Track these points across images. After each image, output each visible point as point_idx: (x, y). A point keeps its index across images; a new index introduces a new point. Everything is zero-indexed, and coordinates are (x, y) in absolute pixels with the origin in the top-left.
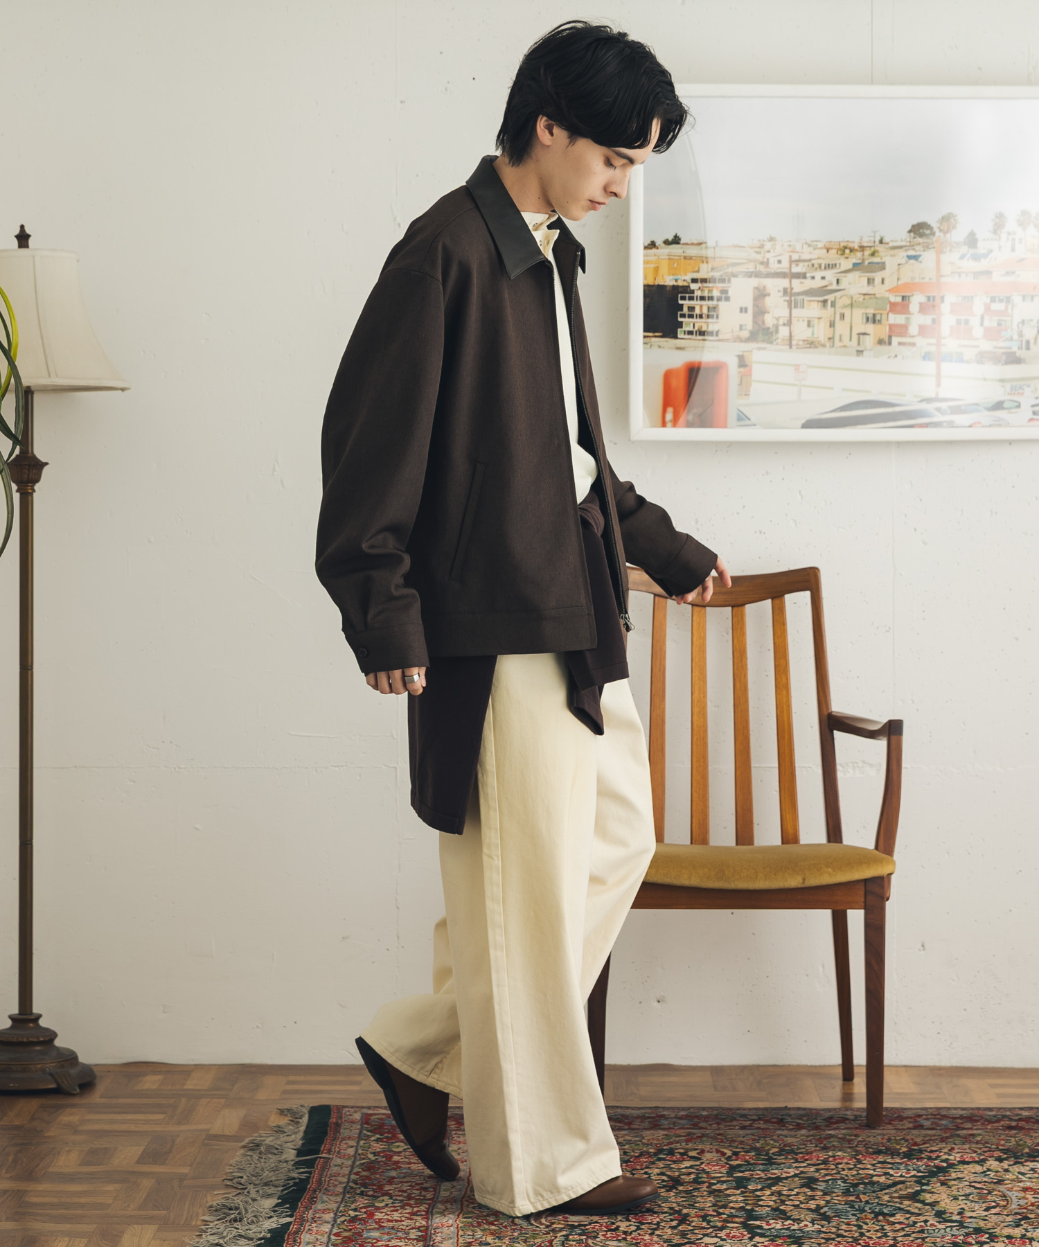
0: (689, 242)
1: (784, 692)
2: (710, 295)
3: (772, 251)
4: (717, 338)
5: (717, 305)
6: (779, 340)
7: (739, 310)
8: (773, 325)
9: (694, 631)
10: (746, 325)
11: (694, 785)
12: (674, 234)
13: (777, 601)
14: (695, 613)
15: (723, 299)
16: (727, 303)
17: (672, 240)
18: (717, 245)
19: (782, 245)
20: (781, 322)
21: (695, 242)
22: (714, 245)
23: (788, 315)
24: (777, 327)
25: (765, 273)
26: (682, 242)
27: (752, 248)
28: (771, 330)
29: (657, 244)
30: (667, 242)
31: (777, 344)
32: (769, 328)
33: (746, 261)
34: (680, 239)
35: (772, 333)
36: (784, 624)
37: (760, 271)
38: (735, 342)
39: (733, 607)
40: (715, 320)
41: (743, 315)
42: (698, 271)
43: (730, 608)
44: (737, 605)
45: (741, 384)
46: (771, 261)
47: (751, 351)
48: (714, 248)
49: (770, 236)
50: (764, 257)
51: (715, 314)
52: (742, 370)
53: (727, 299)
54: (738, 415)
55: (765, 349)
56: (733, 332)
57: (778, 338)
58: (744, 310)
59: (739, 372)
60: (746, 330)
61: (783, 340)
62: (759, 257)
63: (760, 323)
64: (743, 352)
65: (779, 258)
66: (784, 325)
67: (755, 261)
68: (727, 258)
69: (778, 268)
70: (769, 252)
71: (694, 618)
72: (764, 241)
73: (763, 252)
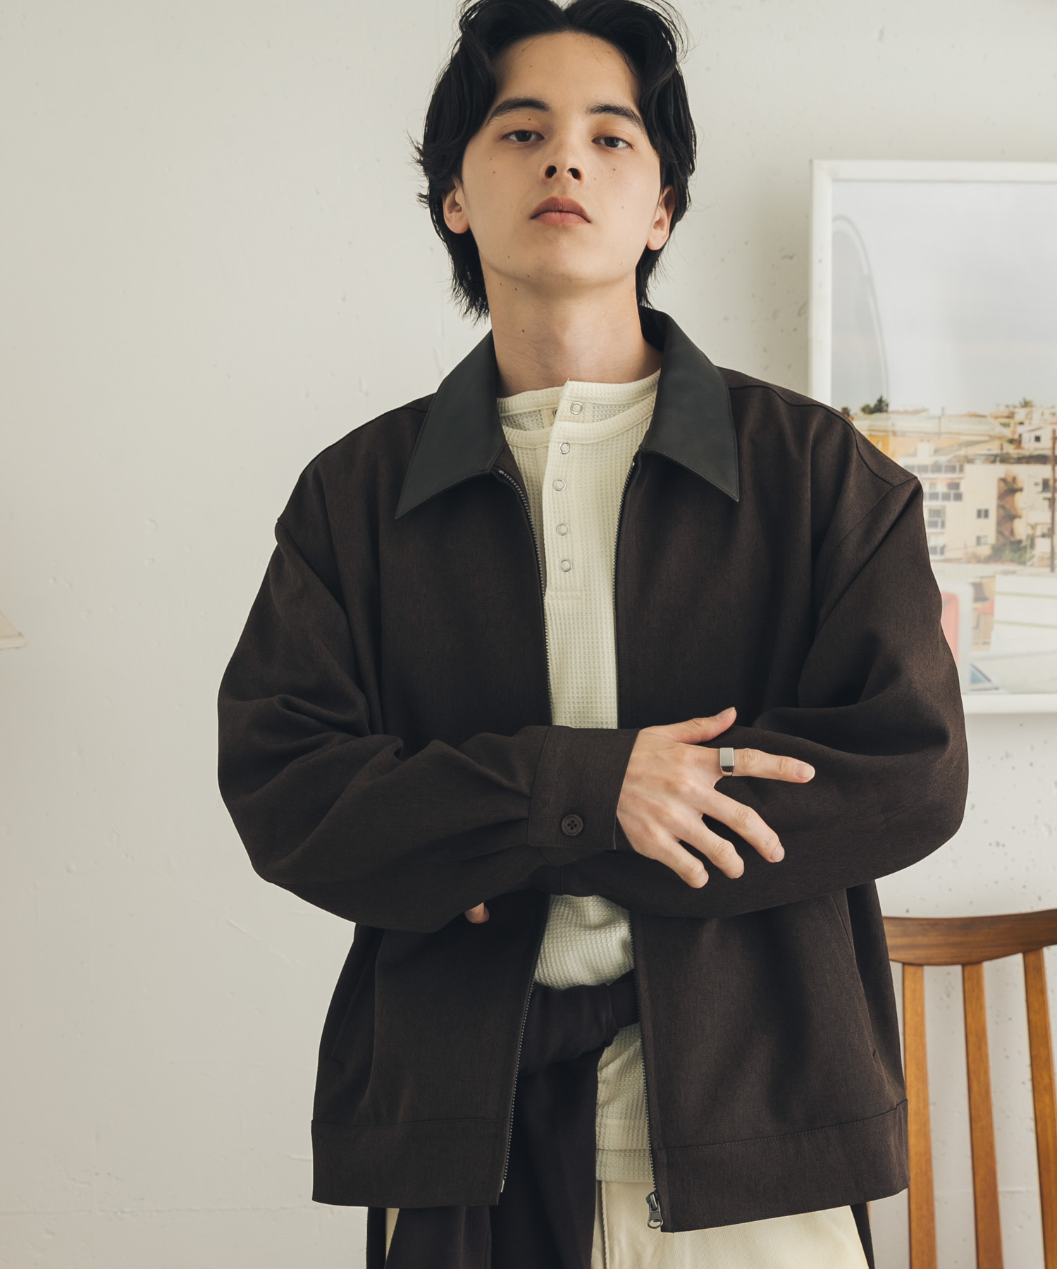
0: (901, 409)
1: (1047, 1100)
2: (932, 491)
3: (1026, 422)
4: (942, 557)
5: (944, 508)
6: (1035, 560)
7: (975, 514)
8: (1028, 536)
9: (907, 1005)
10: (985, 537)
11: (914, 1247)
12: (878, 397)
13: (1031, 957)
14: (908, 976)
15: (952, 496)
16: (957, 504)
17: (876, 405)
18: (943, 414)
19: (1043, 414)
20: (1039, 532)
21: (910, 409)
22: (939, 413)
23: (1048, 520)
24: (1032, 539)
25: (1016, 456)
26: (891, 408)
27: (996, 418)
28: (1024, 544)
29: (852, 413)
30: (868, 410)
31: (1032, 565)
32: (1020, 542)
33: (987, 438)
34: (887, 405)
35: (1025, 547)
36: (1042, 991)
37: (1007, 454)
38: (969, 562)
39: (964, 965)
40: (939, 530)
41: (982, 521)
42: (914, 455)
43: (958, 968)
44: (971, 965)
45: (977, 627)
46: (1026, 437)
47: (994, 577)
48: (940, 418)
49: (1024, 399)
50: (1014, 432)
51: (939, 520)
52: (979, 605)
53: (958, 497)
54: (973, 674)
55: (1014, 573)
56: (966, 547)
57: (1033, 556)
58: (983, 514)
59: (975, 609)
60: (986, 544)
61: (1042, 559)
62: (1007, 432)
63: (1007, 533)
64: (982, 577)
65: (1038, 433)
66: (1043, 536)
67: (1000, 438)
68: (959, 434)
69: (1036, 449)
70: (1021, 423)
71: (907, 983)
72: (1015, 407)
73: (1012, 425)
